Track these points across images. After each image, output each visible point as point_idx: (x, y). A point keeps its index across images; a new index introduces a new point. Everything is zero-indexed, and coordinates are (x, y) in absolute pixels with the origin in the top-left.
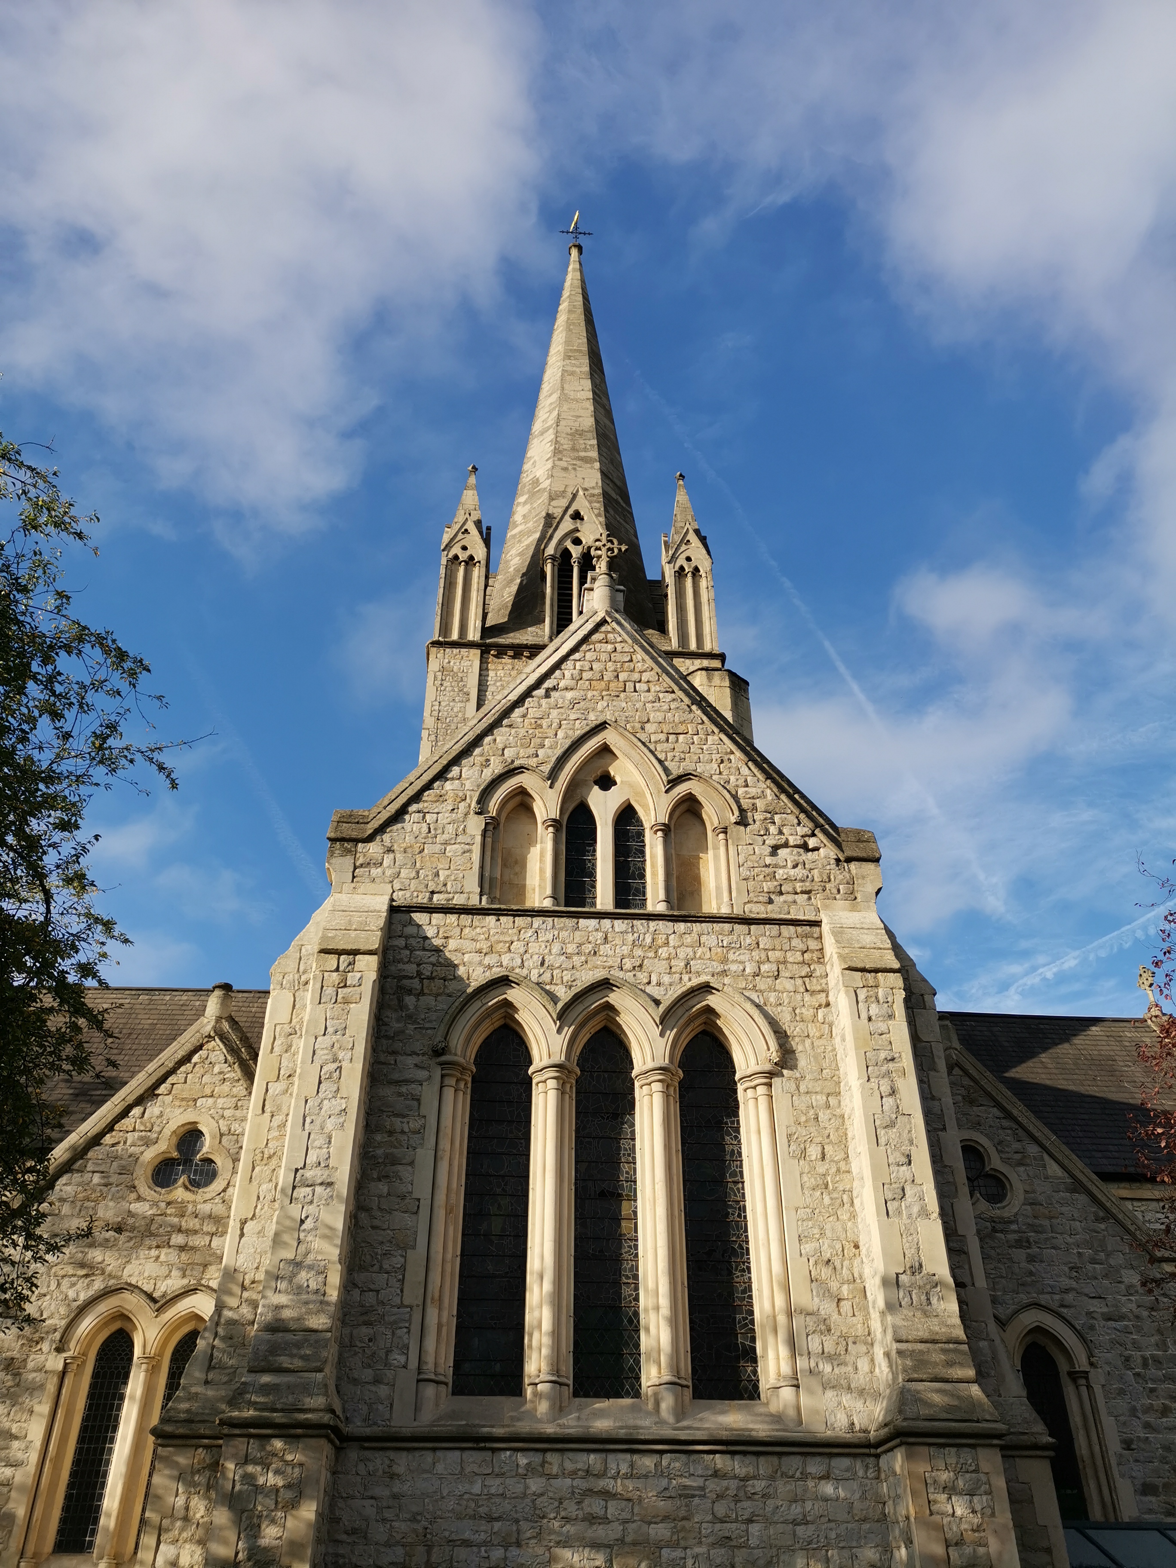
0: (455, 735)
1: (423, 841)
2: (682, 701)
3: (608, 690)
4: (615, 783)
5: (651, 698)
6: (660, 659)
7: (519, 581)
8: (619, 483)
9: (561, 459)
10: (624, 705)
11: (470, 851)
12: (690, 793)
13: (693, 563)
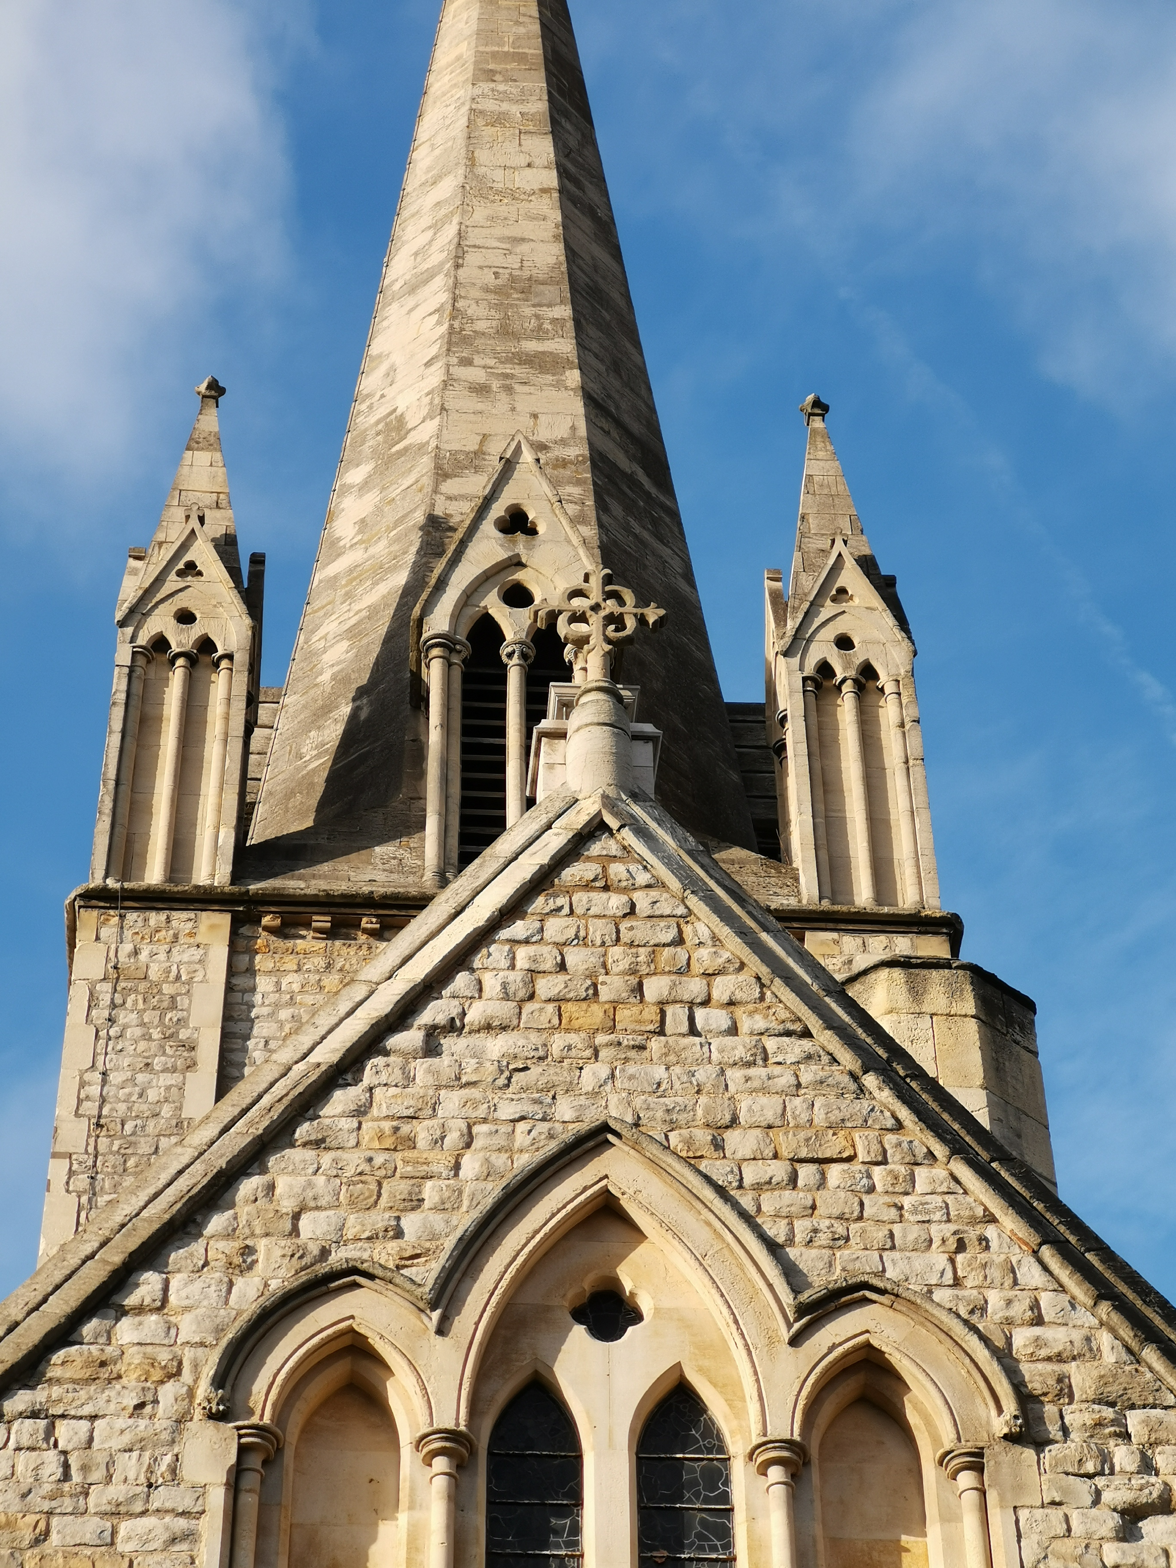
0: (150, 1173)
1: (46, 1506)
2: (834, 1060)
3: (613, 1029)
4: (636, 1317)
5: (740, 1052)
6: (764, 936)
7: (345, 710)
8: (636, 428)
9: (466, 362)
10: (659, 1072)
11: (189, 1536)
12: (868, 1345)
13: (859, 655)
